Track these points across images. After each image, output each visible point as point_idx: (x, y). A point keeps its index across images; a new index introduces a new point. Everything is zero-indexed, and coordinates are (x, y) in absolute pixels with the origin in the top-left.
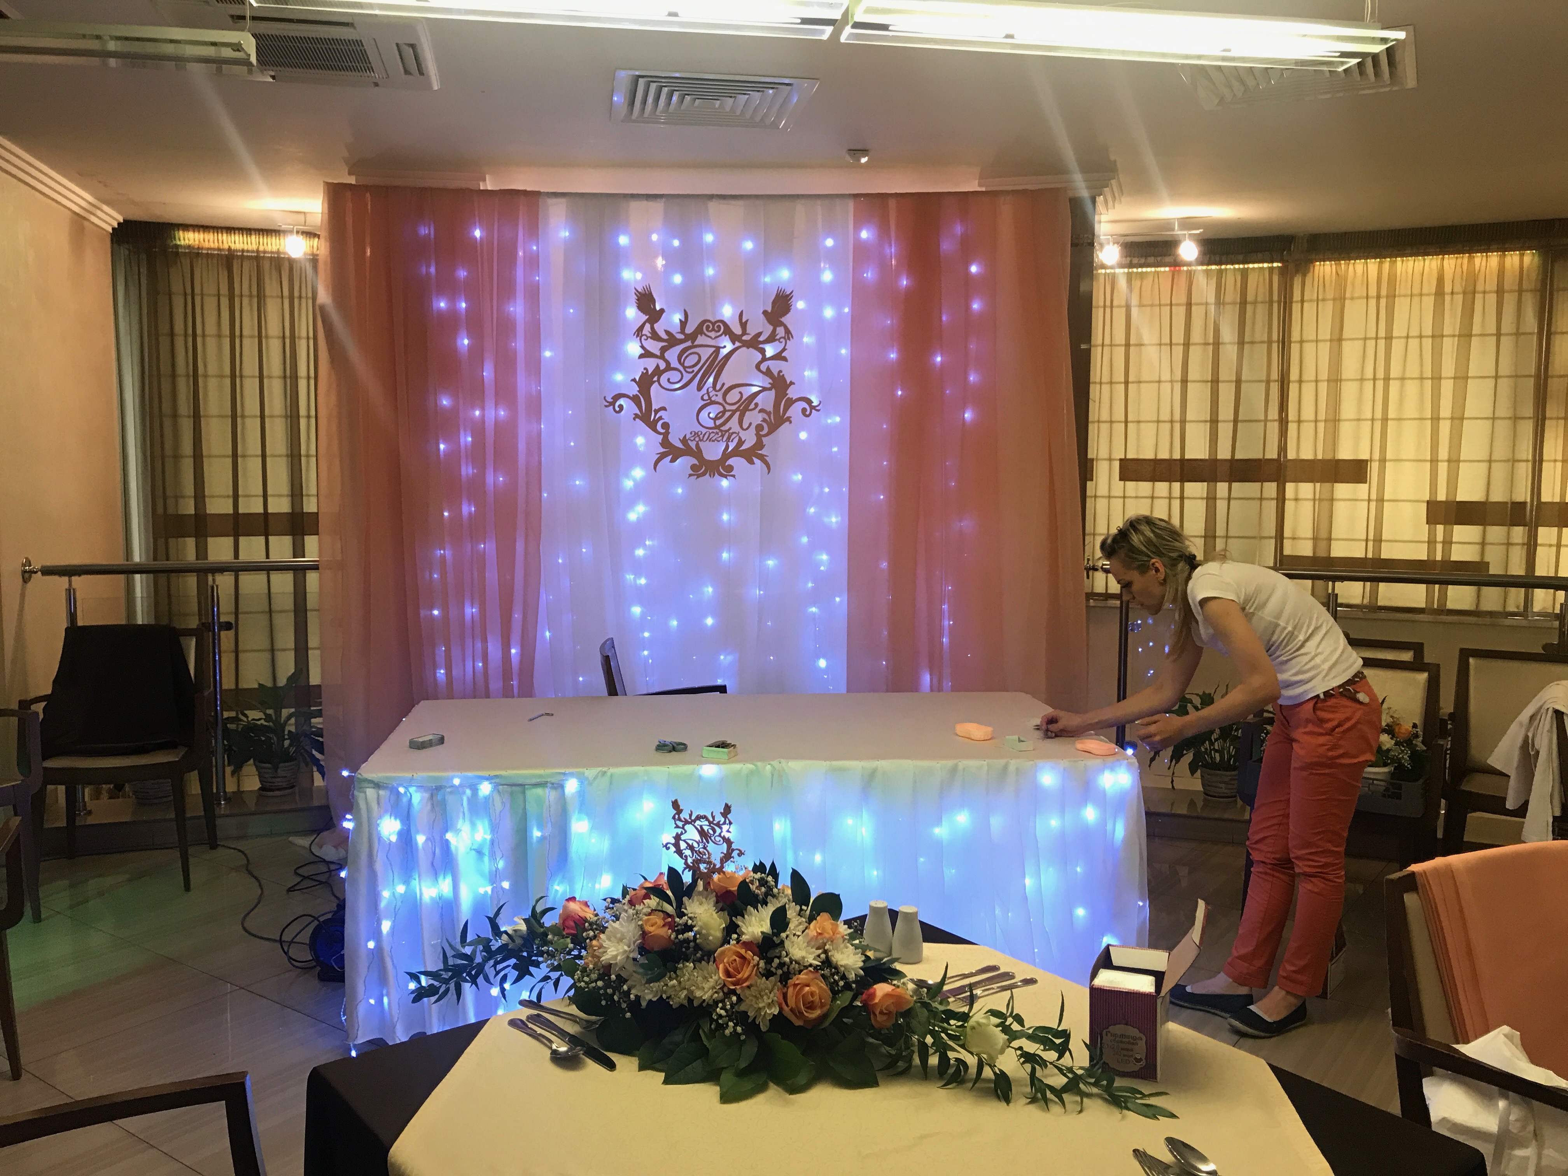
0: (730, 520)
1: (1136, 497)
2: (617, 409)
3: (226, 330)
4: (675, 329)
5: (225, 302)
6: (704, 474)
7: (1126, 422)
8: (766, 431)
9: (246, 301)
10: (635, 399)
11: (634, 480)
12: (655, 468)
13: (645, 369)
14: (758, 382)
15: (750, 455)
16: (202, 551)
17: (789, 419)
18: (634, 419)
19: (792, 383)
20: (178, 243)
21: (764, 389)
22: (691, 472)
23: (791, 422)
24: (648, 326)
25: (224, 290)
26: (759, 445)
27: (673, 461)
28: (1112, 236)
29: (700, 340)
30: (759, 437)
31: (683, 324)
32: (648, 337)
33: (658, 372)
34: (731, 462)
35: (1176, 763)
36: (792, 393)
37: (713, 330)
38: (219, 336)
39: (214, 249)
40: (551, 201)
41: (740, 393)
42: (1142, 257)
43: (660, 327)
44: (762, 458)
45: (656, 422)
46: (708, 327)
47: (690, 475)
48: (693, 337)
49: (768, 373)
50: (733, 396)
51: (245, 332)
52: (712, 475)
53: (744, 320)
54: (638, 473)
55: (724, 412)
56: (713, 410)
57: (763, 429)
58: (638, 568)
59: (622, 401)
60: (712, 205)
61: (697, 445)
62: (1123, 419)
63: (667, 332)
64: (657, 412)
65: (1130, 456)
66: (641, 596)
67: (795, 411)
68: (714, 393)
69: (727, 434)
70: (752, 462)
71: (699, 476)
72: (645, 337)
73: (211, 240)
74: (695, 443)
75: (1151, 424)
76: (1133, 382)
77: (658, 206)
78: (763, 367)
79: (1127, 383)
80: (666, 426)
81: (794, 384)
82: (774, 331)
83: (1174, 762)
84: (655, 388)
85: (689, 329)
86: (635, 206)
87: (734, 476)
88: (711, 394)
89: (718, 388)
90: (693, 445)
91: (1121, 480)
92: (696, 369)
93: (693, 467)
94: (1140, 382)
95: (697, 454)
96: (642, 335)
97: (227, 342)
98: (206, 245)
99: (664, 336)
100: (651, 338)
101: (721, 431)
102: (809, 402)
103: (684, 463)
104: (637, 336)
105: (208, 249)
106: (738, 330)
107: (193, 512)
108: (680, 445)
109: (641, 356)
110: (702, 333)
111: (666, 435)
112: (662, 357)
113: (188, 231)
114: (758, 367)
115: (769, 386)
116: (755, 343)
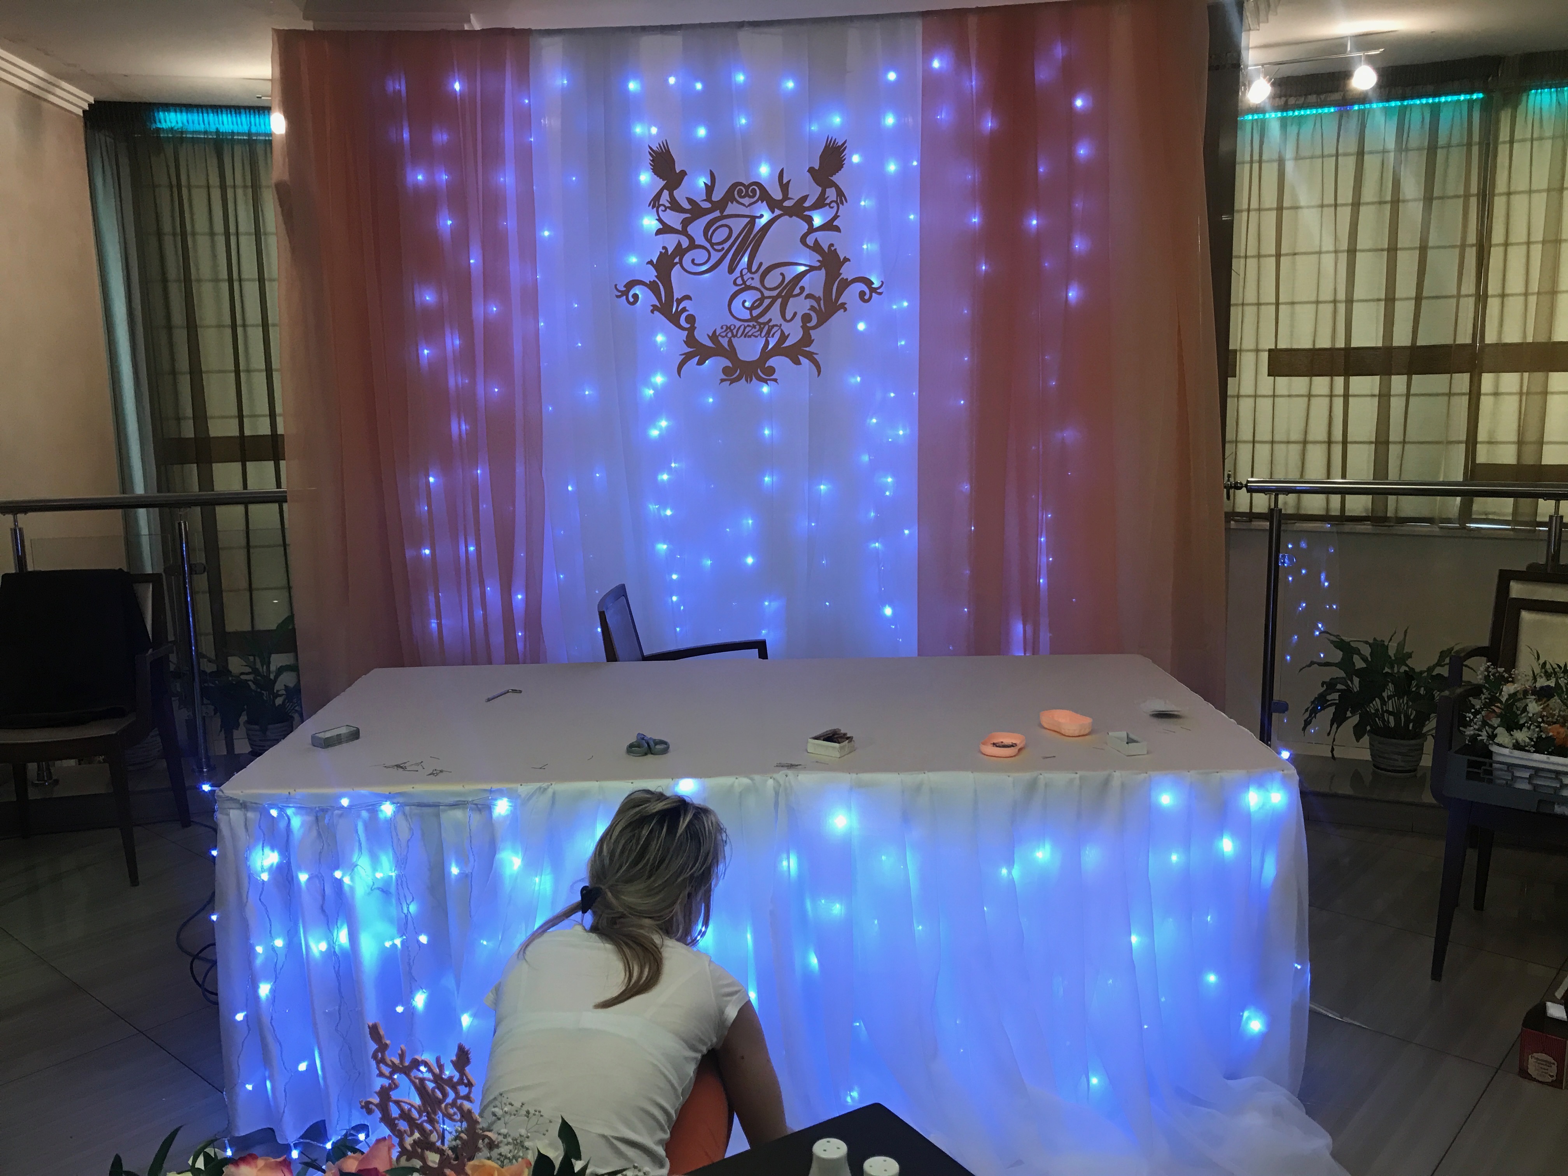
0: (772, 436)
1: (1289, 396)
2: (631, 300)
3: (219, 227)
4: (700, 197)
5: (216, 194)
6: (738, 379)
7: (1277, 304)
8: (814, 322)
9: (240, 192)
10: (652, 287)
11: (655, 388)
12: (679, 374)
13: (664, 248)
14: (803, 261)
15: (796, 353)
16: (207, 480)
17: (843, 306)
18: (652, 312)
19: (846, 260)
20: (159, 125)
21: (812, 269)
22: (725, 377)
23: (845, 310)
24: (666, 193)
25: (214, 180)
26: (807, 339)
27: (701, 363)
28: (1263, 65)
29: (732, 208)
30: (806, 330)
31: (709, 189)
32: (666, 208)
33: (680, 251)
34: (772, 362)
35: (1337, 728)
36: (847, 272)
37: (747, 195)
38: (212, 234)
39: (199, 132)
40: (545, 41)
41: (782, 274)
42: (1300, 96)
43: (680, 195)
44: (810, 357)
45: (679, 313)
46: (740, 191)
47: (722, 380)
48: (721, 205)
49: (817, 247)
50: (773, 279)
51: (242, 229)
52: (749, 380)
53: (785, 181)
54: (659, 379)
55: (763, 298)
56: (749, 299)
57: (810, 320)
58: (663, 495)
59: (637, 290)
60: (743, 35)
61: (730, 342)
62: (1274, 301)
63: (690, 200)
64: (679, 301)
65: (1282, 345)
66: (666, 530)
67: (850, 296)
68: (749, 275)
69: (767, 327)
70: (798, 362)
71: (732, 381)
72: (662, 208)
73: (196, 122)
74: (726, 339)
75: (1309, 306)
76: (1287, 255)
77: (676, 41)
78: (810, 240)
79: (1278, 256)
80: (691, 319)
81: (849, 260)
82: (823, 193)
83: (1335, 726)
84: (676, 272)
85: (717, 196)
86: (647, 41)
87: (775, 380)
88: (745, 278)
89: (754, 269)
90: (724, 342)
91: (1269, 375)
92: (726, 246)
93: (726, 370)
94: (1295, 254)
95: (731, 353)
96: (660, 205)
97: (221, 241)
98: (191, 128)
99: (687, 206)
100: (671, 208)
101: (760, 324)
102: (869, 283)
103: (714, 365)
104: (653, 208)
105: (193, 132)
106: (777, 195)
107: (192, 436)
108: (709, 343)
109: (659, 232)
110: (733, 200)
111: (691, 330)
112: (684, 232)
113: (169, 111)
114: (803, 240)
115: (818, 264)
116: (799, 211)
